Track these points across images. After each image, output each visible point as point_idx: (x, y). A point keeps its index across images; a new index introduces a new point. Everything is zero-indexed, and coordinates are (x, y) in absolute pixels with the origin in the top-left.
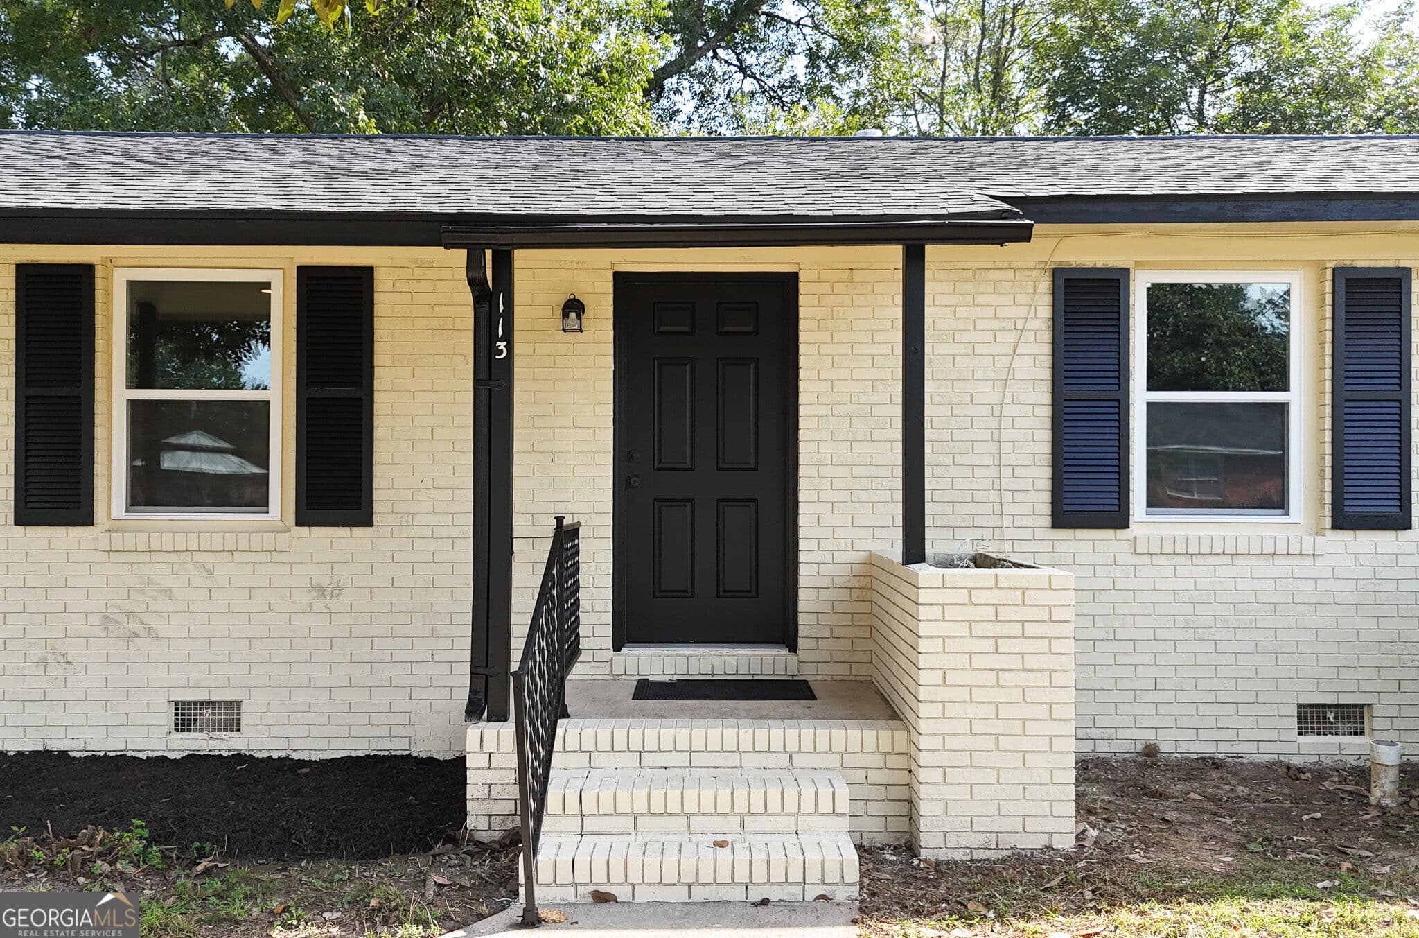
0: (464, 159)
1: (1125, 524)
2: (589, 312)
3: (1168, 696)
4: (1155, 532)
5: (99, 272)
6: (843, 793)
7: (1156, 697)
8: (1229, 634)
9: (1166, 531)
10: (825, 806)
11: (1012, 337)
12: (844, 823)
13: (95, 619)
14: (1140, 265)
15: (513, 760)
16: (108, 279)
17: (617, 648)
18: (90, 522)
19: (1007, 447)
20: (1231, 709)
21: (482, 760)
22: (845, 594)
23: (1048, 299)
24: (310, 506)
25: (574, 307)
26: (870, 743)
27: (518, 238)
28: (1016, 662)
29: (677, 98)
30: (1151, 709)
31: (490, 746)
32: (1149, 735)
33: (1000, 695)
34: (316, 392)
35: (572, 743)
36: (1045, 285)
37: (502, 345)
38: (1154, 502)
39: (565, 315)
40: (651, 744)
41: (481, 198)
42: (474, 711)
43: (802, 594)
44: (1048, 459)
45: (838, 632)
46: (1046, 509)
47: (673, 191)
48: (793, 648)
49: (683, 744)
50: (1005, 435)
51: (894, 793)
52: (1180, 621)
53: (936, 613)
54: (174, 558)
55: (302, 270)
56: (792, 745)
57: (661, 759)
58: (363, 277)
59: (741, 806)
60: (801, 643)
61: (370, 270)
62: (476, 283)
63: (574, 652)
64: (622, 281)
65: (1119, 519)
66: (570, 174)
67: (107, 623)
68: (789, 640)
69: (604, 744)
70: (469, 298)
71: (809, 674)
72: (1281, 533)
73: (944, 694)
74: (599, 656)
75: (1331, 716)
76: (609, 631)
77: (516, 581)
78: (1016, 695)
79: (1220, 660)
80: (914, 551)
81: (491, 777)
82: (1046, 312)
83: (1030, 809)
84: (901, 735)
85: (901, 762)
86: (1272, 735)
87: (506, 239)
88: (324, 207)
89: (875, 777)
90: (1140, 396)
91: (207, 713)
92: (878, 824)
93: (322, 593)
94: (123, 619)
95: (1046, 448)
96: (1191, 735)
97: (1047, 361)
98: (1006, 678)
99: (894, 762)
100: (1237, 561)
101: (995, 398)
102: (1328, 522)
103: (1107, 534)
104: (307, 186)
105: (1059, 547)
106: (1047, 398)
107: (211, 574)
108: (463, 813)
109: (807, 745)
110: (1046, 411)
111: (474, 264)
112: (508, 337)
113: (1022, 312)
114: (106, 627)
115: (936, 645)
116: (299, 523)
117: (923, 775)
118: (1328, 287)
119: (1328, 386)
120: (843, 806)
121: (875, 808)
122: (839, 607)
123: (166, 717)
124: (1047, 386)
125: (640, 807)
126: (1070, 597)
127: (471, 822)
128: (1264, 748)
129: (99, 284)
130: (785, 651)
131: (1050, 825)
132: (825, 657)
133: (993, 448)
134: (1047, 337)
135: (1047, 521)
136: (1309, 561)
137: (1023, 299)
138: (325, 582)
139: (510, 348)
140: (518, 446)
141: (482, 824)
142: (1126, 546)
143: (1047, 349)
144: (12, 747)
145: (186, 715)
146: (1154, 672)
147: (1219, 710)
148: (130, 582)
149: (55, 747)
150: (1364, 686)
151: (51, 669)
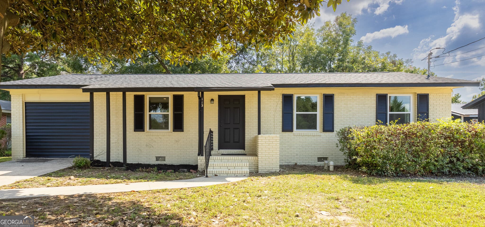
0: (196, 78)
1: (293, 131)
2: (214, 101)
3: (299, 156)
4: (297, 133)
5: (145, 96)
6: (248, 163)
7: (297, 156)
8: (308, 147)
9: (299, 133)
10: (246, 165)
11: (276, 104)
12: (248, 168)
13: (145, 145)
14: (295, 94)
15: (205, 161)
16: (146, 97)
17: (219, 150)
18: (144, 131)
19: (276, 120)
20: (308, 158)
21: (200, 161)
22: (252, 142)
23: (281, 99)
24: (175, 129)
25: (212, 100)
26: (252, 159)
27: (205, 90)
28: (271, 147)
29: (232, 64)
30: (296, 158)
31: (201, 159)
32: (296, 162)
33: (269, 151)
34: (176, 113)
35: (212, 159)
36: (281, 97)
37: (202, 105)
38: (297, 128)
39: (211, 101)
40: (223, 159)
41: (199, 85)
42: (199, 155)
43: (246, 142)
44: (281, 122)
45: (251, 147)
46: (281, 129)
47: (227, 83)
48: (244, 150)
49: (227, 159)
50: (275, 119)
51: (256, 165)
52: (301, 145)
53: (261, 140)
54: (156, 136)
55: (174, 95)
56: (242, 159)
57: (224, 161)
58: (182, 96)
59: (234, 166)
60: (246, 149)
61: (183, 95)
62: (199, 97)
63: (212, 149)
64: (220, 97)
66: (212, 81)
67: (147, 145)
68: (244, 149)
69: (216, 159)
70: (198, 99)
71: (246, 153)
72: (315, 133)
73: (262, 151)
74: (216, 151)
75: (322, 159)
76: (217, 147)
77: (204, 136)
78: (272, 151)
79: (306, 151)
80: (259, 133)
81: (201, 163)
82: (281, 100)
83: (274, 166)
84: (257, 157)
85: (257, 161)
86: (314, 162)
87: (203, 91)
88: (178, 87)
89: (253, 163)
90: (295, 113)
91: (161, 158)
92: (253, 170)
93: (177, 141)
94: (149, 145)
95: (281, 120)
96: (302, 162)
97: (281, 108)
98: (270, 149)
99: (256, 161)
100: (309, 137)
101: (274, 113)
102: (322, 131)
103: (290, 133)
104: (175, 83)
105: (283, 135)
106: (281, 113)
107: (161, 139)
108: (198, 168)
109: (244, 159)
110: (281, 115)
111: (199, 94)
112: (203, 104)
113: (278, 101)
114: (146, 146)
115: (261, 145)
116: (174, 131)
117: (259, 162)
118: (322, 97)
119: (322, 111)
120: (248, 165)
121: (253, 167)
122: (251, 144)
123: (155, 159)
124: (281, 111)
125: (221, 165)
126: (279, 138)
127: (199, 169)
128: (312, 164)
129: (145, 97)
130: (243, 150)
131: (276, 169)
132: (249, 151)
133: (274, 120)
134: (281, 104)
135: (281, 131)
136: (319, 137)
137: (278, 99)
138: (177, 140)
139: (203, 105)
140: (204, 120)
141: (200, 169)
142: (293, 135)
143: (281, 106)
144: (134, 163)
145: (158, 158)
146: (297, 153)
147: (306, 158)
148: (150, 140)
149: (140, 163)
150: (327, 155)
151: (139, 152)
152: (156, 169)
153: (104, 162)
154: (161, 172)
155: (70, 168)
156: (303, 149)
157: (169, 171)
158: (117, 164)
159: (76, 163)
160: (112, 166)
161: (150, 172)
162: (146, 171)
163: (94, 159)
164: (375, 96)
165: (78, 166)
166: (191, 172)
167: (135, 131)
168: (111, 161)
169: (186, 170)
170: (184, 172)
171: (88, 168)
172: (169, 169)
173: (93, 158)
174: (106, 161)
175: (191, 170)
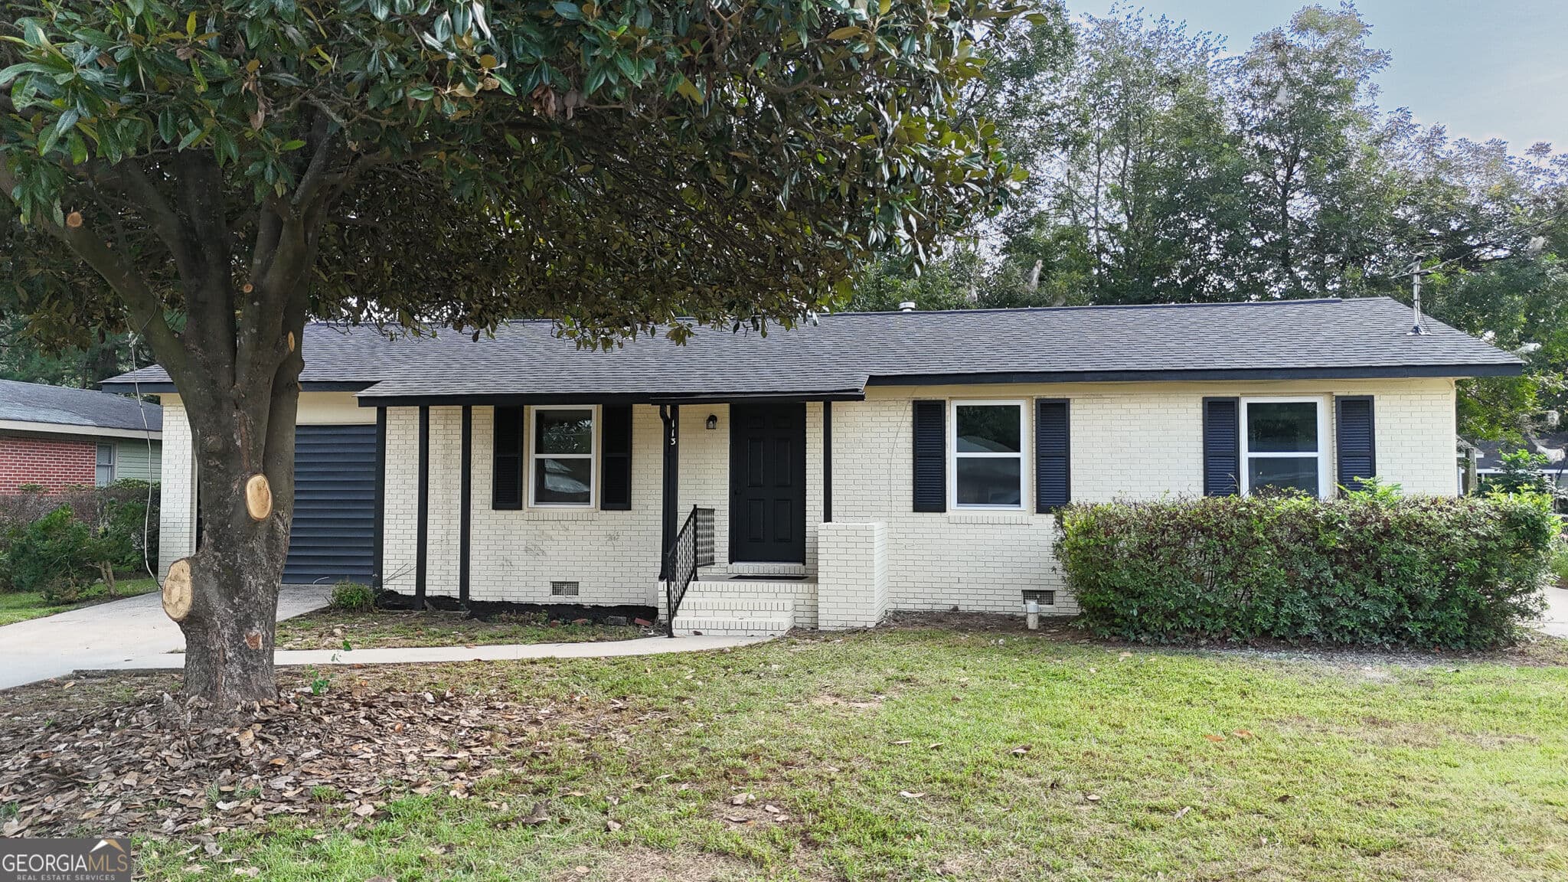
1: (944, 511)
2: (719, 421)
3: (965, 586)
4: (958, 514)
5: (526, 407)
7: (959, 586)
8: (991, 559)
9: (964, 514)
10: (781, 608)
11: (896, 429)
12: (790, 614)
13: (522, 548)
14: (952, 399)
16: (529, 410)
17: (731, 563)
18: (521, 509)
19: (894, 477)
20: (992, 592)
21: (664, 594)
23: (911, 413)
24: (606, 502)
25: (712, 418)
26: (807, 591)
27: (679, 401)
28: (853, 557)
30: (957, 591)
32: (956, 603)
33: (847, 570)
34: (610, 455)
35: (696, 589)
36: (910, 408)
37: (674, 440)
38: (962, 500)
39: (706, 421)
42: (661, 578)
43: (807, 540)
44: (912, 481)
46: (911, 504)
48: (804, 564)
50: (893, 472)
52: (969, 553)
53: (824, 539)
54: (553, 523)
55: (604, 406)
57: (729, 595)
58: (628, 408)
60: (807, 561)
61: (631, 405)
62: (664, 418)
64: (734, 408)
65: (942, 508)
68: (803, 560)
70: (663, 421)
71: (809, 573)
72: (1014, 515)
73: (827, 569)
74: (723, 565)
75: (1038, 596)
76: (727, 555)
78: (854, 569)
79: (987, 570)
80: (828, 517)
82: (911, 419)
83: (859, 612)
85: (815, 596)
86: (1010, 603)
87: (673, 402)
89: (807, 602)
90: (953, 455)
91: (565, 587)
92: (808, 621)
93: (611, 538)
94: (533, 548)
95: (911, 477)
96: (974, 603)
97: (911, 440)
98: (851, 563)
99: (813, 596)
100: (995, 526)
101: (889, 456)
102: (1035, 510)
103: (937, 515)
105: (915, 520)
106: (911, 456)
107: (567, 530)
108: (656, 615)
109: (783, 590)
110: (911, 461)
111: (663, 411)
112: (676, 437)
113: (900, 419)
114: (526, 551)
115: (824, 551)
116: (602, 509)
117: (821, 601)
118: (1037, 407)
119: (1034, 449)
120: (791, 609)
121: (807, 615)
123: (549, 588)
124: (911, 451)
127: (657, 618)
128: (1008, 609)
129: (526, 411)
130: (800, 565)
131: (866, 618)
133: (888, 477)
134: (911, 429)
135: (911, 509)
136: (1026, 527)
137: (900, 414)
138: (612, 533)
139: (677, 441)
141: (664, 617)
142: (946, 520)
143: (911, 435)
144: (490, 600)
145: (557, 587)
146: (958, 575)
147: (987, 592)
148: (536, 532)
149: (507, 599)
150: (1051, 582)
151: (506, 568)
152: (544, 616)
153: (410, 597)
154: (556, 624)
155: (323, 611)
156: (978, 564)
157: (579, 621)
158: (443, 603)
159: (340, 598)
160: (430, 607)
161: (528, 622)
162: (517, 621)
163: (384, 587)
164: (1200, 405)
165: (344, 607)
166: (638, 625)
167: (495, 507)
168: (428, 593)
169: (623, 619)
170: (618, 624)
171: (370, 610)
172: (580, 618)
173: (381, 585)
174: (414, 593)
175: (638, 620)
